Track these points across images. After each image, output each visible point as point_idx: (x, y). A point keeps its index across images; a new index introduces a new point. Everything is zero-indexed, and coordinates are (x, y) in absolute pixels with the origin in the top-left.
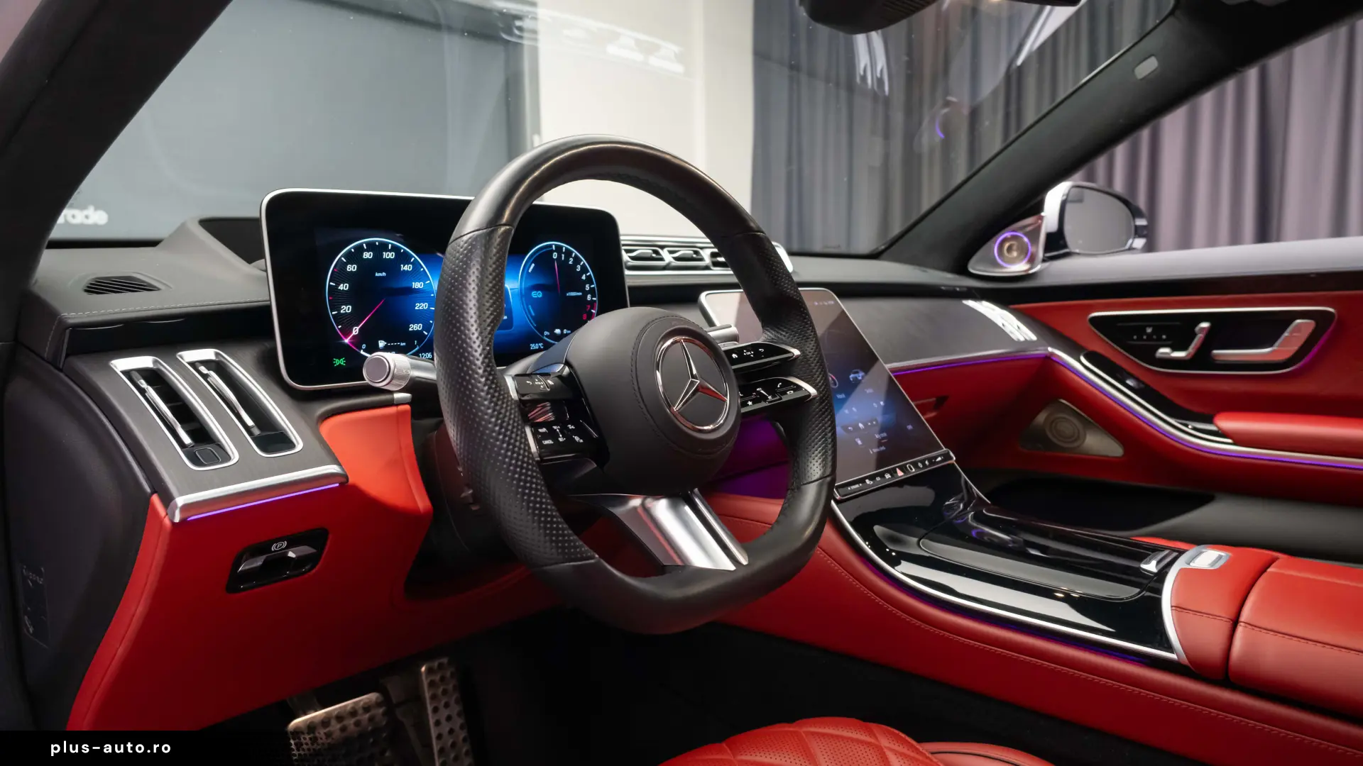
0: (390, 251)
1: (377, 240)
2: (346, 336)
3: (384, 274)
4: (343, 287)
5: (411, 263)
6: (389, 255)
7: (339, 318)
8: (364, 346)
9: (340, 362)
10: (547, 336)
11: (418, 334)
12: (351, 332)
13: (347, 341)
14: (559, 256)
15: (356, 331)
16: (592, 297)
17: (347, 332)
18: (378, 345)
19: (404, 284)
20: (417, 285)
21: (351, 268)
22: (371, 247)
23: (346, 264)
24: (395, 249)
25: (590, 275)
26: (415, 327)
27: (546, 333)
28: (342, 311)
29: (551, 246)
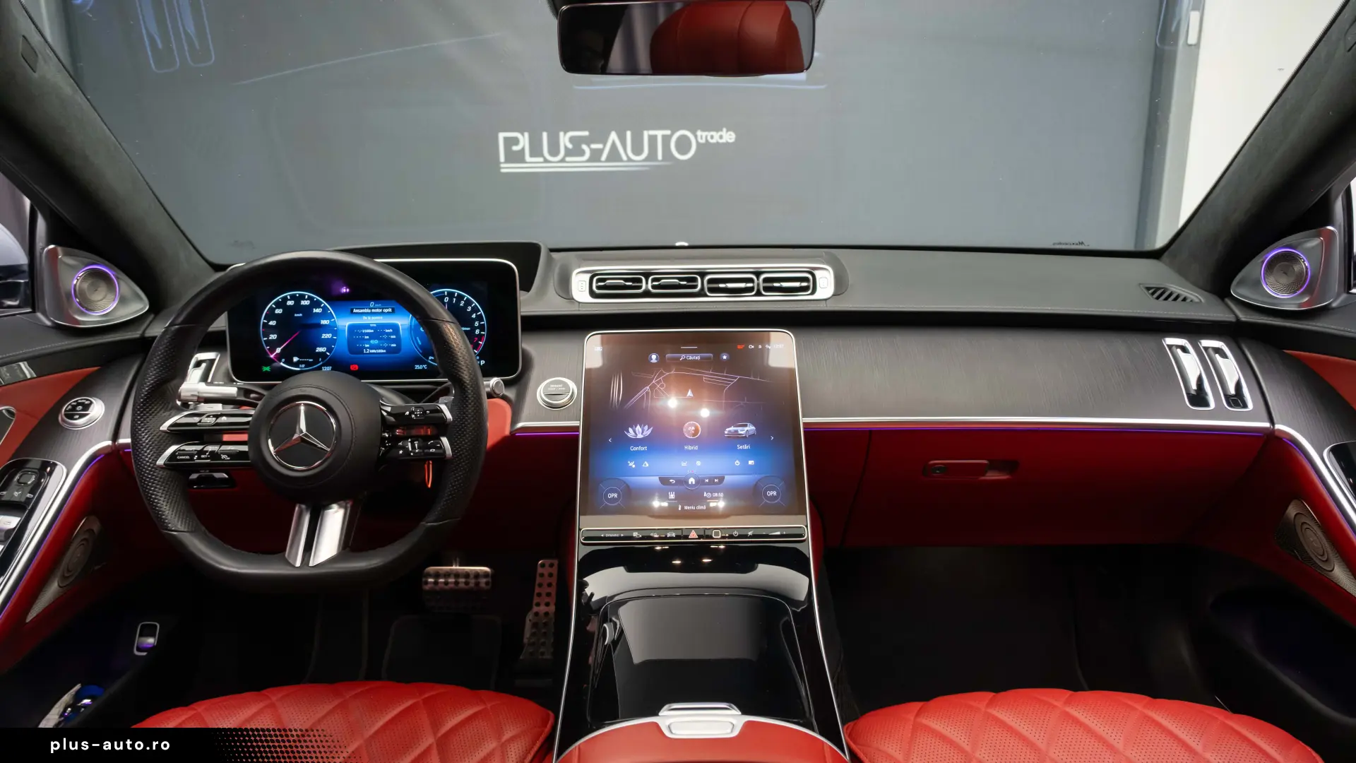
0: (307, 300)
1: (297, 293)
2: (272, 354)
3: (301, 315)
4: (273, 323)
5: (322, 308)
6: (305, 303)
7: (268, 342)
8: (283, 360)
9: (267, 369)
10: (431, 360)
11: (323, 355)
12: (275, 351)
13: (272, 356)
14: (451, 300)
15: (278, 350)
16: (480, 332)
17: (272, 351)
18: (292, 360)
19: (314, 321)
20: (324, 322)
21: (279, 311)
22: (293, 297)
23: (275, 309)
24: (310, 298)
25: (481, 314)
26: (320, 350)
27: (430, 358)
28: (270, 338)
29: (444, 292)
